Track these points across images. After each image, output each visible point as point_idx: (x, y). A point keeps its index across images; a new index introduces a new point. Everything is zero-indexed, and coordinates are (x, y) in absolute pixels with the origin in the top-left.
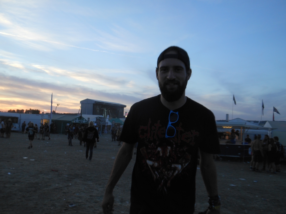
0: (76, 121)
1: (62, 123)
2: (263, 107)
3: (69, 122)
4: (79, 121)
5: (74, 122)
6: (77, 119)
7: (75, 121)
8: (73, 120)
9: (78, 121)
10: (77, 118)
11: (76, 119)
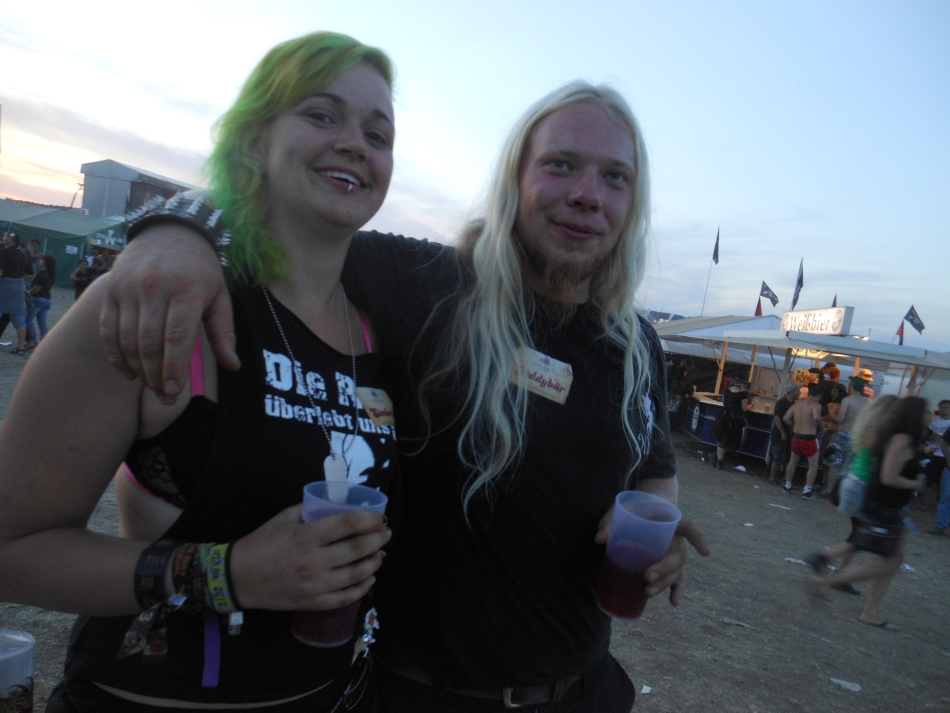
0: (107, 242)
1: (46, 240)
2: (800, 283)
3: (76, 240)
4: (116, 243)
5: (99, 242)
6: (111, 232)
7: (103, 240)
8: (94, 236)
9: (113, 243)
10: (110, 228)
11: (104, 232)
